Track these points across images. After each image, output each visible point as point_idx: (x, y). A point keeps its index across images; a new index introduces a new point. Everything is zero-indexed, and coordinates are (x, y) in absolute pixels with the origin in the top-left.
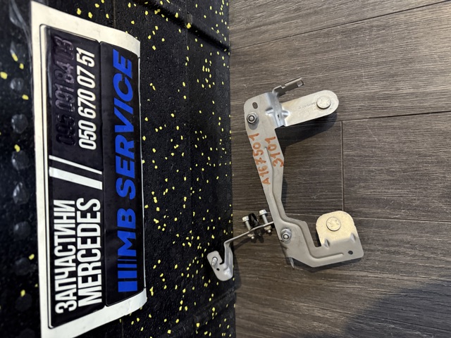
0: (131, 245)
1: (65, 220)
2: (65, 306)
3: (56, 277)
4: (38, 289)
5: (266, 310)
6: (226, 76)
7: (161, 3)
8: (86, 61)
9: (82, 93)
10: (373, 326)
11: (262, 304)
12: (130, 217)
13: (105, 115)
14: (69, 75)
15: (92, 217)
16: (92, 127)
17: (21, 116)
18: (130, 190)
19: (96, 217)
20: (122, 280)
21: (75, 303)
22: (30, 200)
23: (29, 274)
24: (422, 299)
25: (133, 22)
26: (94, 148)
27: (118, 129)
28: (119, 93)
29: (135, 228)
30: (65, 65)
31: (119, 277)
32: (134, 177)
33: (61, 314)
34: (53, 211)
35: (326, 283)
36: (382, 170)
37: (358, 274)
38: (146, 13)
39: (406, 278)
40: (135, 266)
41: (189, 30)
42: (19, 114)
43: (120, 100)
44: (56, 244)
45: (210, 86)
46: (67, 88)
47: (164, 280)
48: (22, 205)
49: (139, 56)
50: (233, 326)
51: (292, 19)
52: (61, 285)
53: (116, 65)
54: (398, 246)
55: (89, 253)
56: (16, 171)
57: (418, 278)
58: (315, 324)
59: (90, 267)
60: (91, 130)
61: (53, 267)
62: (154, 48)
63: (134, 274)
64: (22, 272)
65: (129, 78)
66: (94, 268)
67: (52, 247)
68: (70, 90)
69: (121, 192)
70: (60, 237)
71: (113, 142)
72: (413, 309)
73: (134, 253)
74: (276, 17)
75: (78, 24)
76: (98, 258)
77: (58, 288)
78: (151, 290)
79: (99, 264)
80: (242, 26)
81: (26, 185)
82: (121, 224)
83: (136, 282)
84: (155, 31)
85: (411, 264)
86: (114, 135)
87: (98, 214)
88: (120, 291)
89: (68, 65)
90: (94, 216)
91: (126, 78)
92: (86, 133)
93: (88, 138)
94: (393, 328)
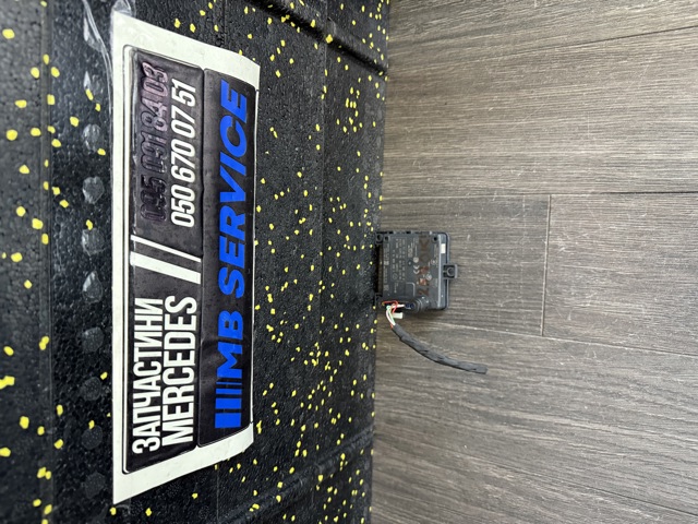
0: (235, 362)
1: (149, 327)
2: (146, 443)
3: (135, 405)
4: (111, 419)
5: (417, 462)
6: (380, 112)
7: (292, 6)
8: (184, 97)
9: (177, 146)
10: (572, 496)
11: (413, 453)
12: (236, 323)
13: (207, 177)
14: (161, 120)
15: (184, 323)
16: (189, 195)
17: (95, 180)
18: (237, 285)
19: (189, 323)
20: (221, 411)
21: (157, 441)
22: (104, 298)
23: (101, 398)
24: (648, 463)
25: (250, 36)
26: (191, 224)
27: (225, 197)
28: (228, 144)
29: (242, 339)
30: (156, 105)
31: (218, 407)
32: (243, 267)
33: (139, 455)
34: (134, 314)
35: (508, 431)
36: (604, 271)
37: (556, 420)
38: (270, 21)
39: (626, 432)
40: (239, 392)
41: (330, 45)
42: (93, 176)
43: (229, 155)
44: (136, 359)
45: (355, 129)
46: (158, 139)
47: (276, 412)
48: (93, 305)
49: (257, 88)
50: (369, 481)
51: (486, 31)
52: (140, 416)
53: (225, 103)
54: (618, 385)
55: (179, 373)
56: (88, 258)
57: (644, 434)
58: (488, 487)
59: (179, 392)
60: (189, 200)
61: (131, 390)
62: (278, 74)
63: (237, 403)
64: (92, 397)
65: (241, 123)
66: (185, 394)
67: (131, 364)
68: (161, 141)
69: (225, 287)
70: (141, 350)
71: (217, 216)
72: (633, 477)
73: (238, 374)
74: (462, 27)
75: (174, 43)
76: (191, 379)
77: (136, 420)
78: (259, 425)
79: (191, 388)
80: (408, 38)
81: (100, 276)
82: (223, 333)
83: (240, 414)
84: (281, 48)
85: (635, 413)
86: (219, 206)
87: (194, 318)
88: (217, 426)
89: (159, 105)
90: (187, 321)
91: (237, 123)
92: (181, 203)
93: (183, 210)
94: (602, 502)
